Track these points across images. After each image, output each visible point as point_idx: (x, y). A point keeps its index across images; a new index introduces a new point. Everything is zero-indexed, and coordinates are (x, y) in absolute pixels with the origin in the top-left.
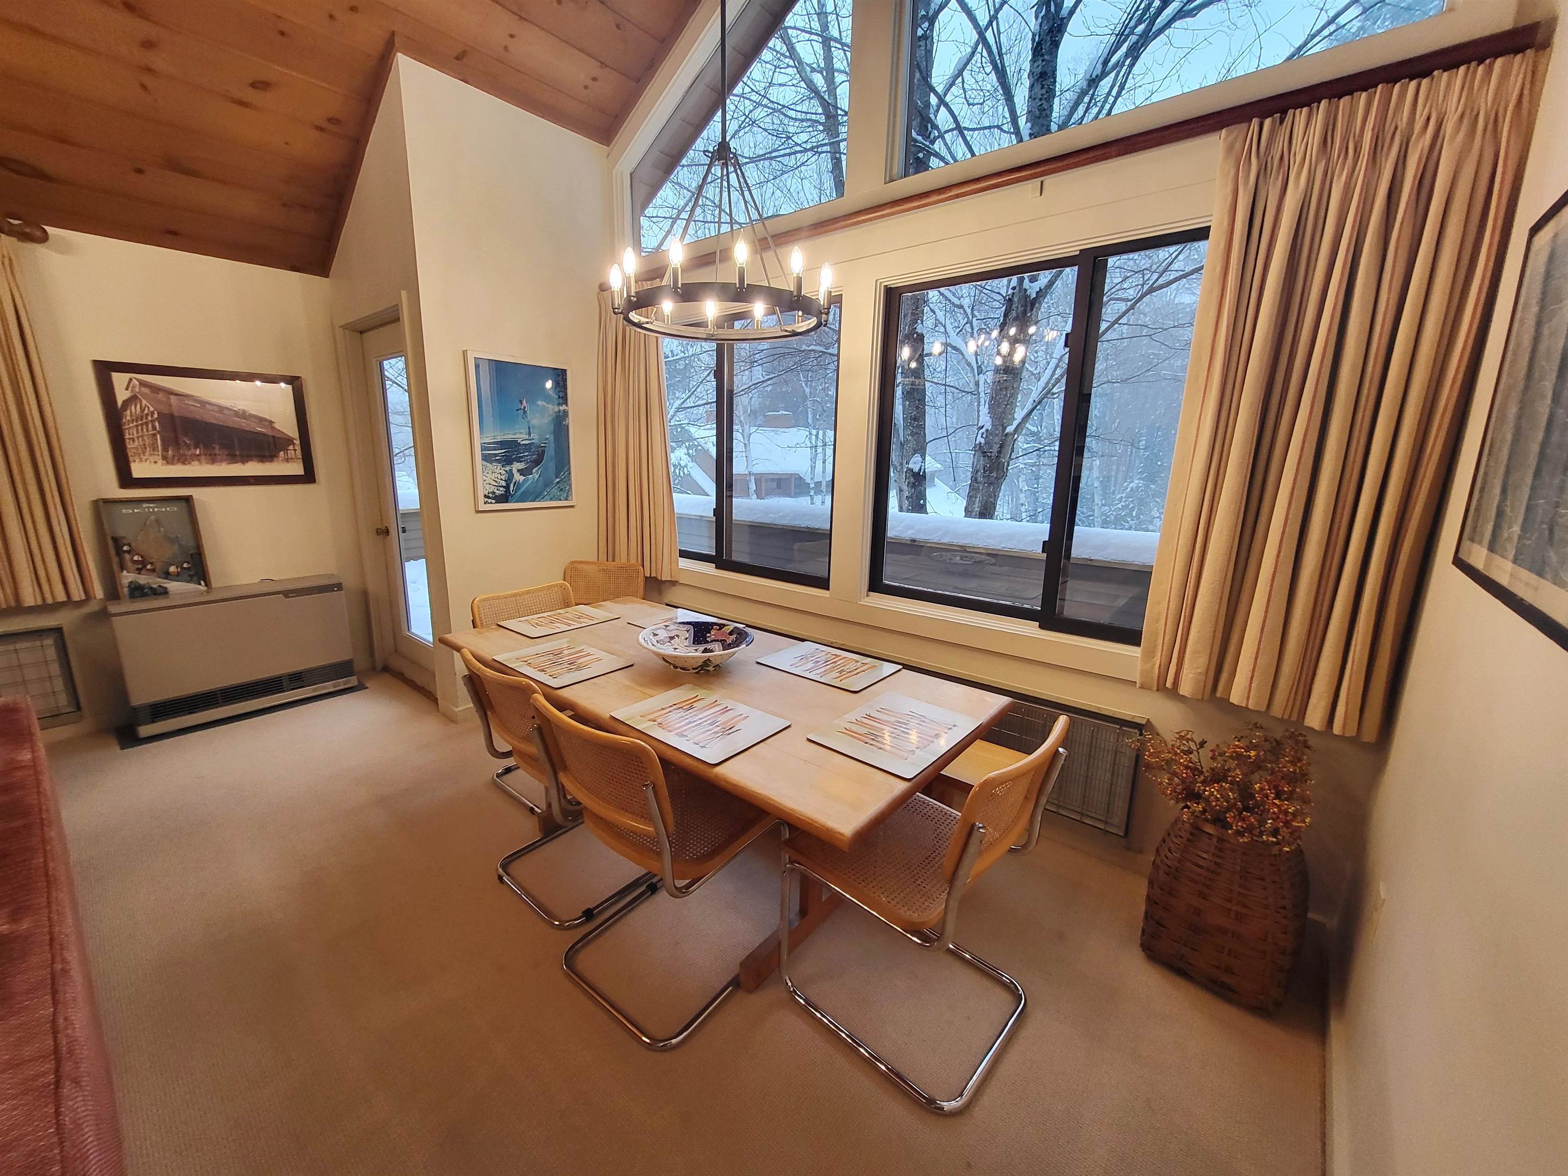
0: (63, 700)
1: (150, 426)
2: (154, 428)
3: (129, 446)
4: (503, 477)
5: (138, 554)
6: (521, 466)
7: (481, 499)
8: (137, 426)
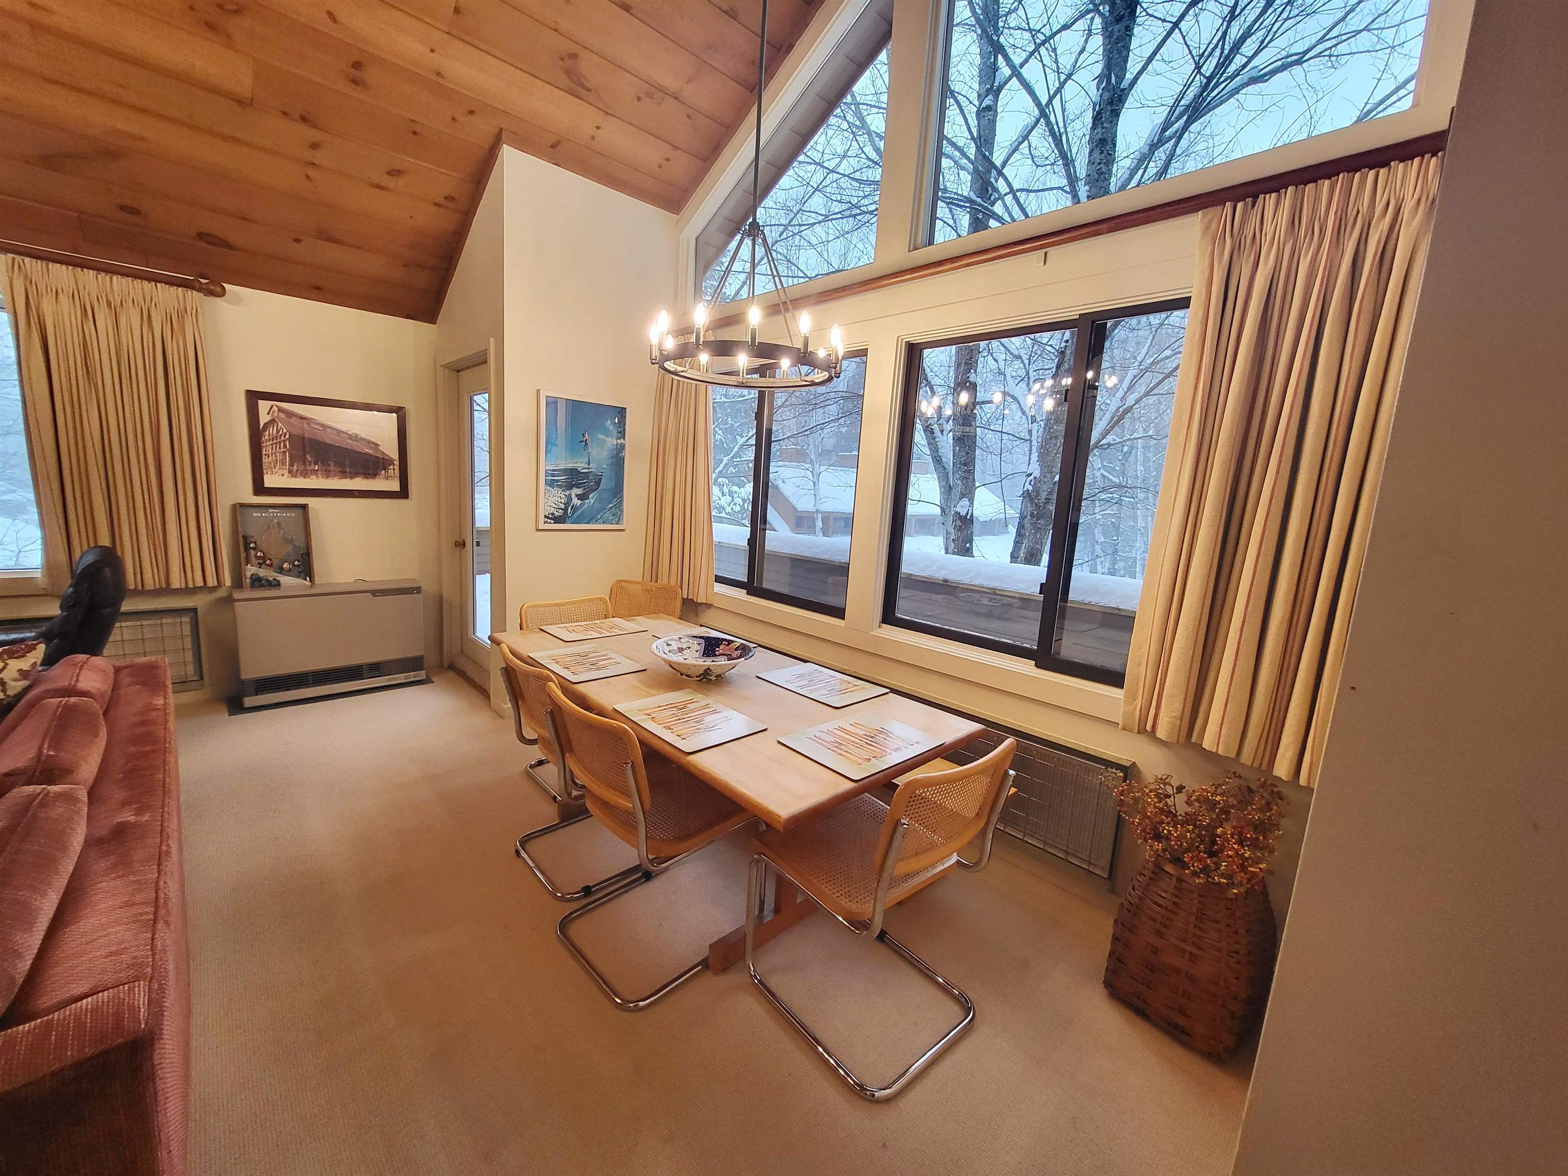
0: (191, 669)
1: (282, 444)
2: (285, 446)
3: (264, 461)
4: (563, 501)
5: (261, 551)
6: (579, 491)
7: (542, 519)
8: (272, 444)
